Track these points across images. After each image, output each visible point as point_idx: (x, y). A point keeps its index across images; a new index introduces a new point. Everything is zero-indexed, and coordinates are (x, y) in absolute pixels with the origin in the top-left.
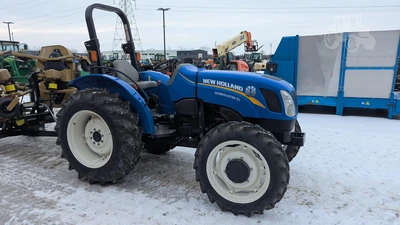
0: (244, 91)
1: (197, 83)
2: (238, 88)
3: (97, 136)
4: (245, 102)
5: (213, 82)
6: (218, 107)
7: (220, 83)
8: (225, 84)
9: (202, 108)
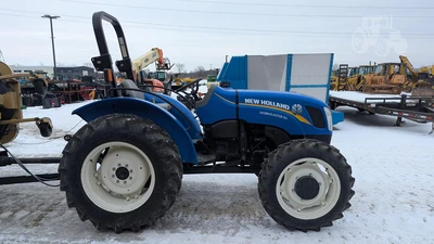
0: (291, 110)
1: (237, 103)
2: (285, 106)
3: (123, 173)
4: (292, 120)
5: (257, 101)
6: (262, 127)
7: (265, 102)
8: (270, 103)
9: (243, 129)
